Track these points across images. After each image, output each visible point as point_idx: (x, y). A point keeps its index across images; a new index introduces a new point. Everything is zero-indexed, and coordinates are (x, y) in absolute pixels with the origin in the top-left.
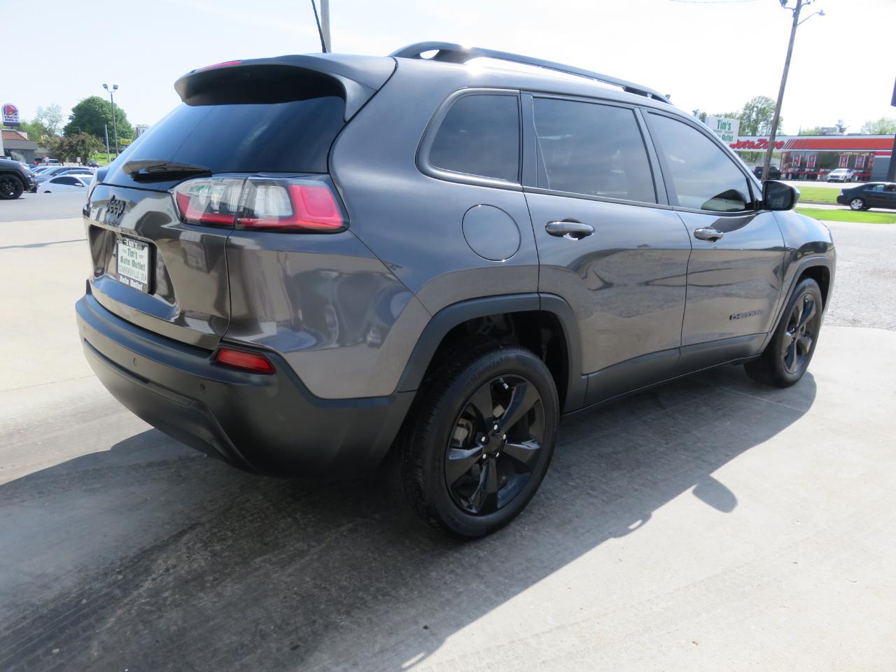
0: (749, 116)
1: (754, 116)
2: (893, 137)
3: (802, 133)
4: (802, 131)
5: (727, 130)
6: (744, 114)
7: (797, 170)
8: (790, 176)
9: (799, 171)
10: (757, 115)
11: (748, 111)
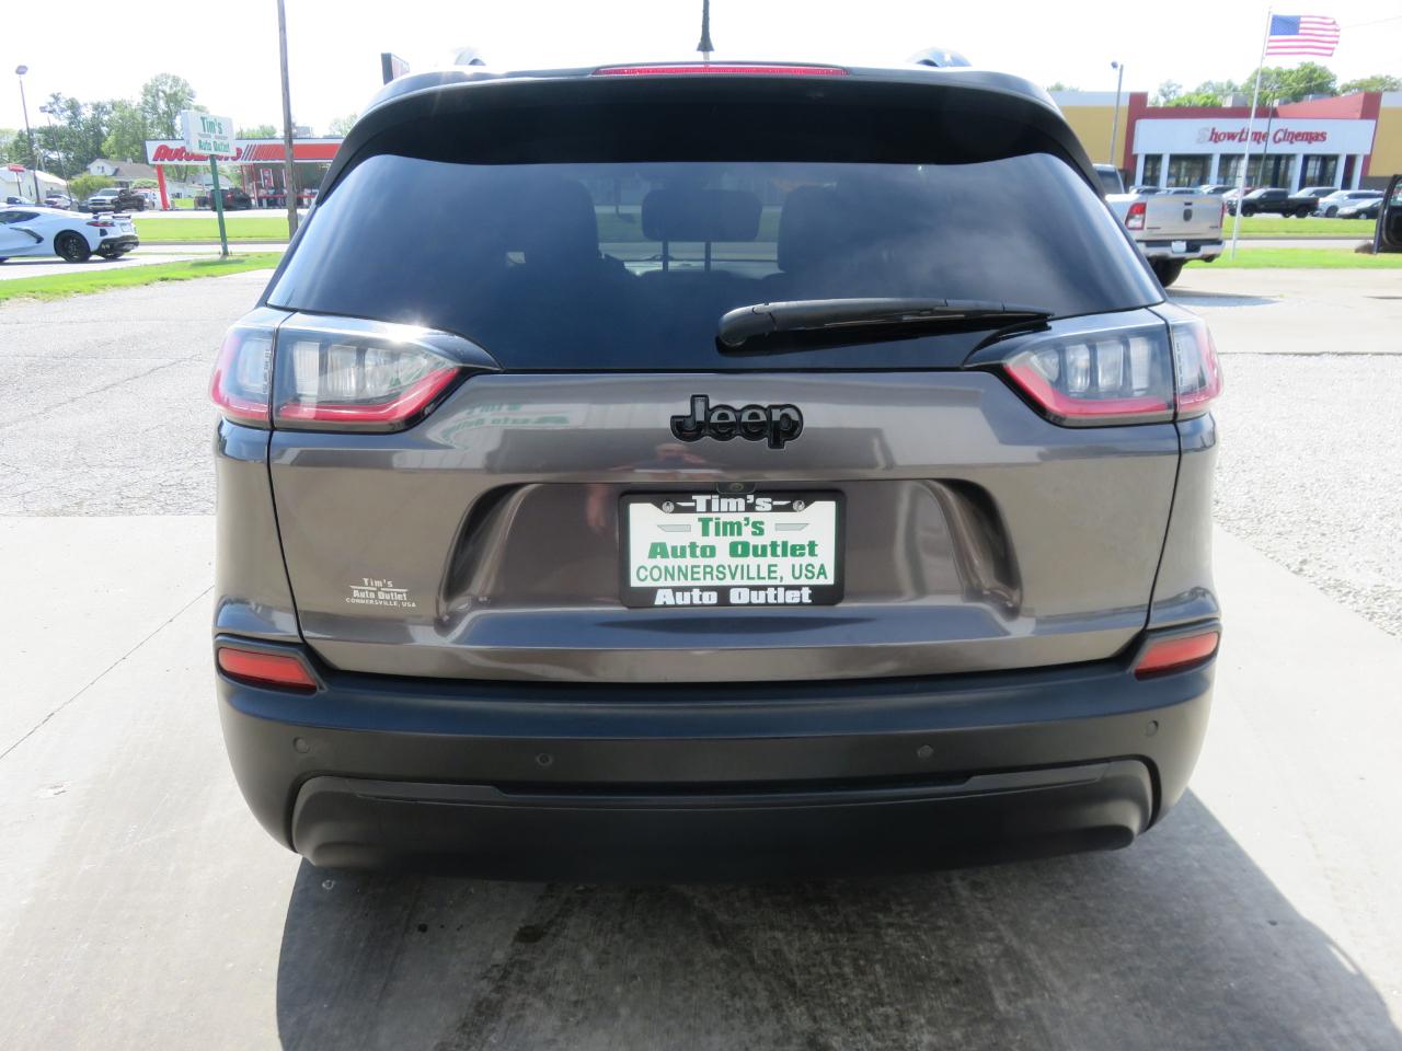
0: (155, 108)
1: (162, 106)
2: (341, 141)
3: (245, 136)
4: (245, 131)
5: (217, 134)
6: (146, 102)
7: (271, 192)
8: (264, 201)
9: (275, 193)
10: (167, 103)
11: (149, 98)
